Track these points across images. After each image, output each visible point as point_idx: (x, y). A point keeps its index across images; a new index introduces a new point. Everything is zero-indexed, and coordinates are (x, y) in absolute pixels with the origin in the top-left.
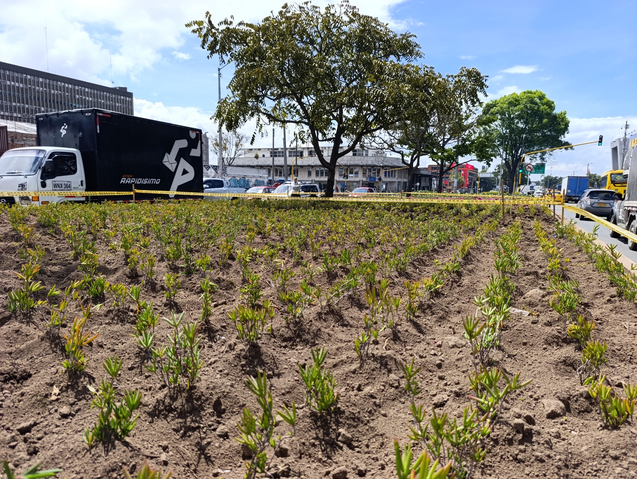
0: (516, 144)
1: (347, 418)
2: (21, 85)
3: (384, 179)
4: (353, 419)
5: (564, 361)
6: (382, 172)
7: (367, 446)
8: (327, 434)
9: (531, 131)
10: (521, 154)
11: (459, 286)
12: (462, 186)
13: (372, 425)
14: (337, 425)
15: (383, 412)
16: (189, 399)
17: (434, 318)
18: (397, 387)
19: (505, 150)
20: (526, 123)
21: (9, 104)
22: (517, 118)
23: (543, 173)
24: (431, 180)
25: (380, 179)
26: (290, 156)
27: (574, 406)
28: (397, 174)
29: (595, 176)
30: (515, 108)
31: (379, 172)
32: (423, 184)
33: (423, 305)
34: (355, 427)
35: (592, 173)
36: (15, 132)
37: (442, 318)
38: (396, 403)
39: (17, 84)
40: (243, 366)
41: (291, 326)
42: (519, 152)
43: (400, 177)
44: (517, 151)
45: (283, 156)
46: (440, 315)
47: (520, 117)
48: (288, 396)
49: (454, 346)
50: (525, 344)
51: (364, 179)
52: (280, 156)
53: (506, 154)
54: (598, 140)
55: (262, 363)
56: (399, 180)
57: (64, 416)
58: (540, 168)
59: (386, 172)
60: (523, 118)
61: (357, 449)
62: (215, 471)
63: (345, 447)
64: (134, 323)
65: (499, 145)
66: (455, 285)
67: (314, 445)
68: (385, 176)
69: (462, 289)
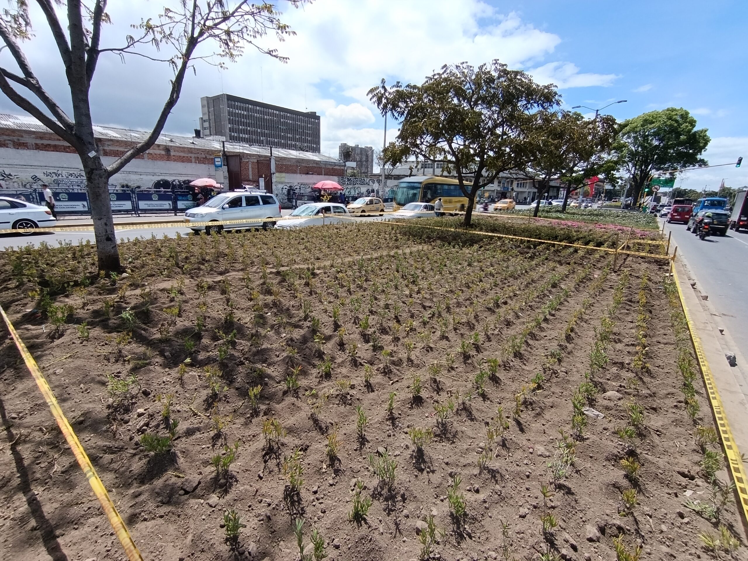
0: (647, 159)
1: (470, 519)
2: (245, 113)
3: (516, 189)
4: (473, 519)
5: (614, 484)
6: (515, 183)
7: (479, 538)
8: (458, 528)
9: (667, 147)
10: (650, 170)
11: (556, 377)
12: (588, 196)
13: (482, 523)
14: (464, 523)
15: (490, 514)
16: (390, 490)
17: (532, 414)
18: (499, 495)
19: (635, 165)
20: (661, 140)
21: (237, 127)
22: (651, 136)
23: (672, 187)
24: (558, 191)
25: (512, 189)
26: (437, 167)
27: (608, 531)
28: (528, 185)
29: (729, 189)
30: (652, 126)
31: (512, 184)
32: (551, 194)
33: (527, 402)
34: (473, 524)
35: (727, 186)
36: (243, 153)
37: (538, 414)
38: (498, 505)
39: (242, 112)
40: (414, 464)
41: (440, 426)
42: (649, 168)
43: (530, 188)
44: (647, 167)
45: (432, 167)
46: (537, 412)
47: (655, 134)
48: (438, 489)
49: (540, 455)
50: (591, 457)
51: (499, 189)
52: (429, 167)
53: (636, 169)
54: (737, 161)
55: (424, 462)
56: (530, 190)
57: (331, 485)
58: (670, 182)
59: (518, 184)
60: (659, 135)
61: (474, 539)
62: (404, 539)
63: (467, 538)
64: (350, 405)
65: (629, 161)
66: (554, 376)
67: (452, 535)
68: (518, 186)
69: (559, 380)
